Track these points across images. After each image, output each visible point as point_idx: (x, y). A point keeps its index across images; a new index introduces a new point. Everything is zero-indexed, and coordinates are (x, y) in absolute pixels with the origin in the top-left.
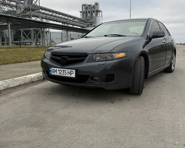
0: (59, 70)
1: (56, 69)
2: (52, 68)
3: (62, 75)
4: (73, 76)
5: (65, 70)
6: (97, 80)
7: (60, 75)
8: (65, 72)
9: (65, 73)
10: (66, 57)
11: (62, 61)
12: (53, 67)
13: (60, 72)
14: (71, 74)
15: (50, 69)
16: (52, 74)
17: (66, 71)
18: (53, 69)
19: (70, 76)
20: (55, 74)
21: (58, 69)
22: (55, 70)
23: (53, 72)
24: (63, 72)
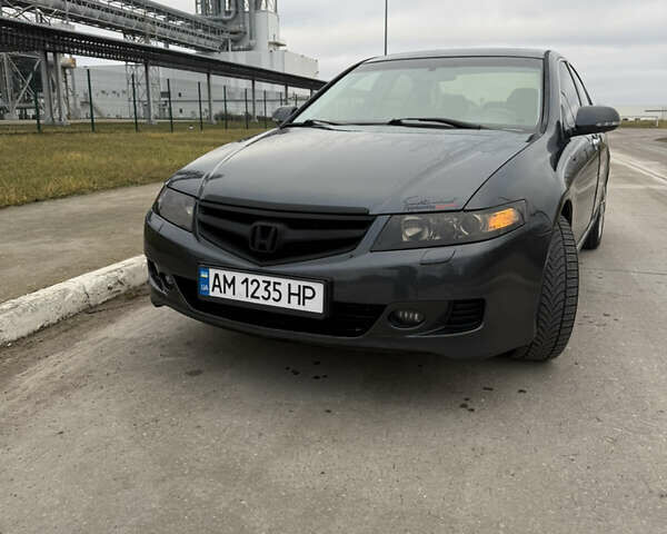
0: (246, 280)
1: (229, 275)
2: (212, 272)
3: (261, 301)
4: (316, 305)
5: (275, 283)
6: (413, 323)
7: (250, 300)
8: (275, 290)
9: (276, 296)
10: (279, 226)
11: (258, 241)
12: (214, 267)
13: (252, 288)
14: (303, 299)
15: (204, 275)
16: (211, 294)
17: (277, 287)
18: (217, 276)
19: (301, 308)
20: (229, 295)
21: (240, 277)
22: (225, 281)
23: (214, 286)
24: (266, 289)
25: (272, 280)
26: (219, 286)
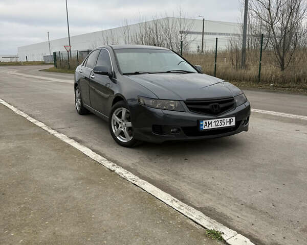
1: (210, 121)
2: (204, 122)
3: (220, 126)
4: (233, 124)
7: (216, 127)
8: (223, 122)
12: (204, 120)
13: (217, 123)
14: (230, 122)
15: (201, 123)
16: (204, 128)
18: (206, 122)
19: (230, 125)
20: (210, 127)
21: (213, 121)
25: (222, 119)
26: (207, 125)
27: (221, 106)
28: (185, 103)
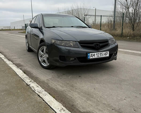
1: (94, 54)
2: (90, 54)
3: (100, 57)
8: (102, 54)
13: (98, 55)
14: (106, 54)
16: (90, 58)
19: (106, 56)
20: (94, 57)
21: (96, 53)
23: (91, 56)
24: (100, 54)
25: (101, 53)
26: (92, 56)
27: (101, 45)
28: (79, 43)
